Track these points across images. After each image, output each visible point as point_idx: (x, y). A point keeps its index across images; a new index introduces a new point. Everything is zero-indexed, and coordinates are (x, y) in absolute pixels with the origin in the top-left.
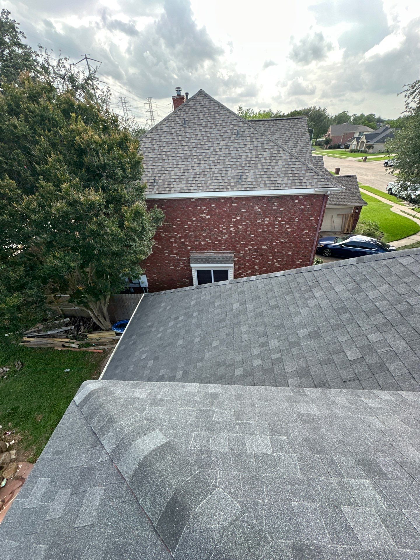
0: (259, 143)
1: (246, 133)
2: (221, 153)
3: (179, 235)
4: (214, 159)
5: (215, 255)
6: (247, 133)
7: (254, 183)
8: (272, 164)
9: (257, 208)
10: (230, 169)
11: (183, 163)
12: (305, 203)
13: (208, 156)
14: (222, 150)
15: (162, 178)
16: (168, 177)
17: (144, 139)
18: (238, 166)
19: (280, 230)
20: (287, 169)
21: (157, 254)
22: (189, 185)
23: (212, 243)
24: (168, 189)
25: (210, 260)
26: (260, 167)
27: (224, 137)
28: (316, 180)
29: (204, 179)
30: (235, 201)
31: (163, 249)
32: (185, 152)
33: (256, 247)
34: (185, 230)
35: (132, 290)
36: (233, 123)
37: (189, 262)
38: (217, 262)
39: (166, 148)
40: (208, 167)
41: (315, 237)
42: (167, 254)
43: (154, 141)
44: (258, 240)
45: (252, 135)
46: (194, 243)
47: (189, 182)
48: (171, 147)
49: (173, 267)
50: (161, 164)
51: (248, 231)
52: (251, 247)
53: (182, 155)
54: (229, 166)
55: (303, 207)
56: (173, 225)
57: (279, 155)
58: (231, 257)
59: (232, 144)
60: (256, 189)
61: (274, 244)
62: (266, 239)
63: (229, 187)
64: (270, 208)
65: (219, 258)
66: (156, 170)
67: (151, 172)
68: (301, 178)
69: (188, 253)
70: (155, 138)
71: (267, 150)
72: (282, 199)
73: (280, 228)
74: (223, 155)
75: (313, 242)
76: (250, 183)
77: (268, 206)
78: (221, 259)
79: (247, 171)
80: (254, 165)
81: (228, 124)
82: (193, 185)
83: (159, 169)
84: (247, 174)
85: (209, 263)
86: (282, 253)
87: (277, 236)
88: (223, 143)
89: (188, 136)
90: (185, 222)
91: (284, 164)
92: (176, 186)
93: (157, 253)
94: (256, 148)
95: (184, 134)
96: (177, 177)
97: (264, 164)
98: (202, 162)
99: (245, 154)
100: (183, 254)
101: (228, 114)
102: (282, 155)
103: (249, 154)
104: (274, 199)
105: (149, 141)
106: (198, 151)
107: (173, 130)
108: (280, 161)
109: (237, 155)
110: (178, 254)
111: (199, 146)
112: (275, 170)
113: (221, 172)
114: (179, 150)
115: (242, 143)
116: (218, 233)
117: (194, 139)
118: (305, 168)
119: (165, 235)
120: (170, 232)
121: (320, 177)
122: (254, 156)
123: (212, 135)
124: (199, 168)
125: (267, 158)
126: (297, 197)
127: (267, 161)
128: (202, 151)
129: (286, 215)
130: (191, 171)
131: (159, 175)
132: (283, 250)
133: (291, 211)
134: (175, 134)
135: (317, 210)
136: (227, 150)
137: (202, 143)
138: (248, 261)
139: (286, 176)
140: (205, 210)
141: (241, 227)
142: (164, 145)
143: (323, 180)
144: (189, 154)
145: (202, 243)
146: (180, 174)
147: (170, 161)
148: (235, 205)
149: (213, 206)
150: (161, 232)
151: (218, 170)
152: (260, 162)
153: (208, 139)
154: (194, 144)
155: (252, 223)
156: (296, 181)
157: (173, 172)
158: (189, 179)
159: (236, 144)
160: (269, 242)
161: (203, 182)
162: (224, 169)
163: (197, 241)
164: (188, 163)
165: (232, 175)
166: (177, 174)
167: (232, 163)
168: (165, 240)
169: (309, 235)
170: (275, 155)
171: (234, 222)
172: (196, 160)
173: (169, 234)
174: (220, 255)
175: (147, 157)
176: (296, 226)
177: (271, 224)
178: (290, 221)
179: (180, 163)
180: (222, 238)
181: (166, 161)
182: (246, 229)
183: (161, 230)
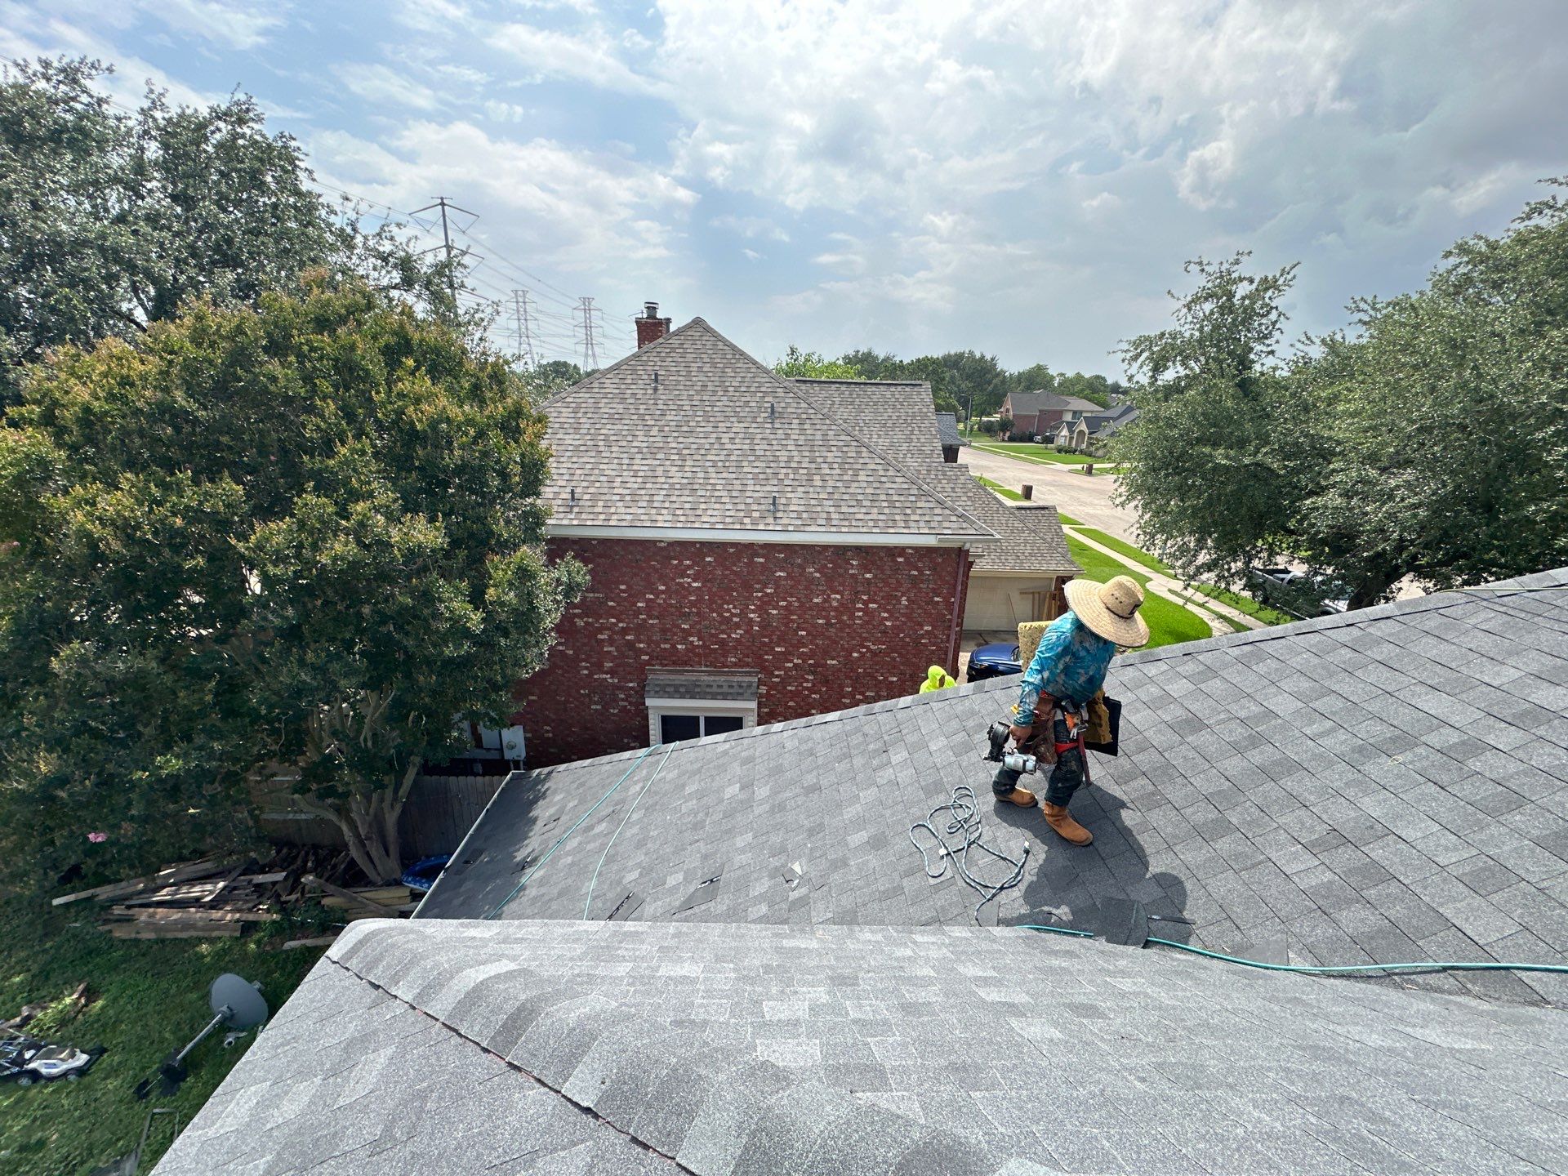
0: (819, 432)
1: (790, 410)
2: (734, 447)
3: (621, 625)
4: (717, 458)
5: (712, 678)
6: (793, 410)
7: (805, 515)
8: (845, 478)
9: (812, 570)
10: (752, 482)
11: (644, 462)
12: (920, 564)
13: (703, 452)
14: (737, 441)
15: (591, 490)
16: (606, 491)
17: (559, 404)
18: (770, 476)
19: (867, 623)
20: (878, 492)
21: (560, 672)
22: (653, 511)
23: (704, 646)
24: (602, 517)
25: (697, 690)
26: (819, 483)
27: (742, 414)
28: (940, 518)
29: (690, 499)
30: (760, 551)
31: (576, 659)
32: (651, 439)
33: (811, 662)
34: (639, 611)
35: (479, 768)
36: (763, 389)
37: (641, 693)
38: (714, 697)
39: (609, 426)
40: (701, 475)
41: (948, 641)
42: (586, 672)
43: (582, 410)
44: (817, 645)
45: (804, 416)
46: (658, 644)
47: (655, 505)
48: (620, 427)
49: (599, 707)
50: (592, 460)
51: (793, 621)
52: (800, 661)
53: (645, 444)
54: (750, 476)
55: (916, 573)
56: (609, 599)
57: (861, 461)
58: (750, 685)
59: (759, 431)
60: (807, 529)
61: (855, 655)
62: (836, 643)
63: (747, 520)
64: (841, 571)
65: (720, 687)
66: (579, 472)
67: (566, 477)
68: (908, 511)
69: (641, 672)
70: (584, 405)
71: (834, 449)
72: (867, 553)
73: (866, 618)
74: (736, 452)
75: (946, 654)
76: (794, 515)
77: (837, 565)
78: (725, 689)
79: (790, 489)
80: (805, 477)
81: (753, 389)
82: (664, 512)
83: (587, 472)
84: (789, 495)
85: (693, 697)
86: (876, 679)
87: (861, 637)
88: (738, 427)
89: (661, 407)
90: (640, 595)
91: (871, 479)
92: (623, 510)
93: (561, 668)
94: (811, 443)
95: (652, 402)
96: (628, 492)
97: (827, 478)
98: (690, 463)
99: (787, 453)
100: (629, 673)
101: (753, 370)
102: (867, 461)
103: (795, 453)
104: (849, 553)
105: (570, 410)
106: (680, 440)
107: (629, 391)
108: (861, 473)
109: (768, 453)
110: (616, 673)
111: (685, 429)
112: (851, 490)
113: (730, 488)
114: (637, 433)
115: (781, 431)
116: (721, 623)
117: (673, 413)
118: (916, 492)
119: (586, 622)
120: (599, 616)
121: (948, 512)
122: (807, 459)
123: (716, 409)
124: (680, 474)
125: (836, 466)
126: (901, 550)
127: (834, 472)
128: (691, 440)
129: (881, 591)
130: (663, 480)
131: (585, 484)
132: (877, 671)
133: (890, 581)
134: (631, 401)
135: (948, 582)
136: (748, 441)
137: (692, 424)
138: (794, 695)
139: (877, 504)
140: (689, 567)
141: (774, 612)
142: (603, 421)
143: (954, 518)
144: (661, 445)
145: (679, 647)
146: (636, 486)
147: (614, 455)
148: (762, 560)
149: (708, 559)
150: (576, 615)
151: (723, 482)
152: (818, 471)
153: (707, 417)
154: (674, 423)
155: (802, 605)
156: (897, 517)
157: (619, 479)
158: (656, 498)
159: (768, 431)
160: (843, 649)
161: (687, 506)
162: (738, 482)
163: (666, 641)
164: (658, 462)
165: (756, 495)
166: (628, 485)
167: (757, 470)
168: (586, 636)
169: (936, 637)
170: (851, 460)
171: (760, 599)
172: (677, 457)
173: (597, 621)
174: (723, 678)
175: (561, 442)
176: (903, 615)
177: (846, 608)
178: (888, 604)
179: (637, 461)
180: (729, 636)
181: (604, 455)
182: (787, 617)
183: (576, 611)
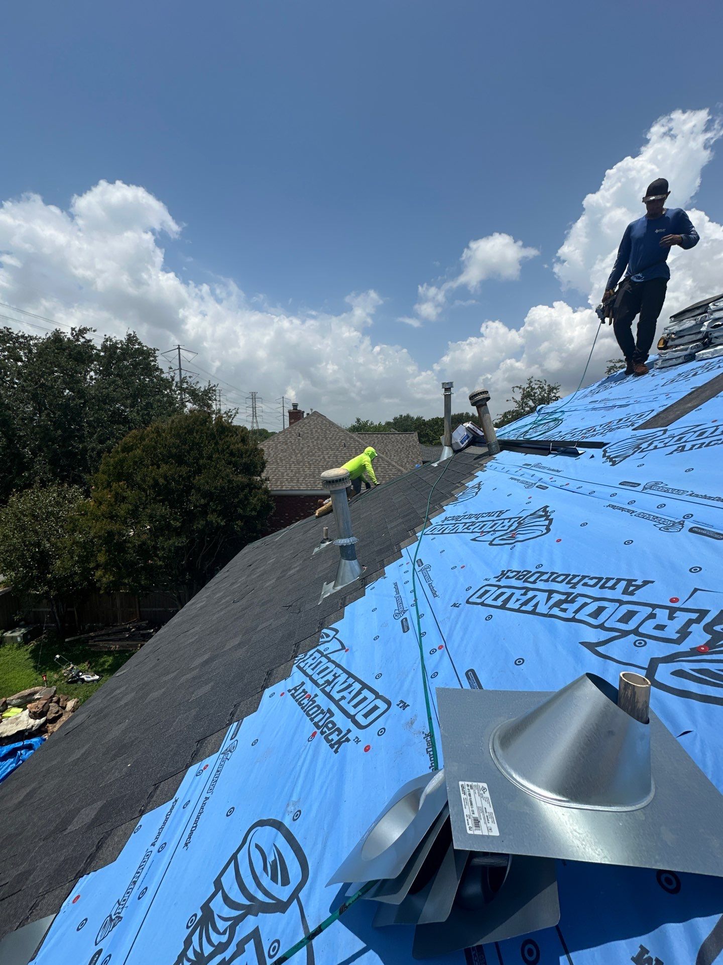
1: (351, 446)
2: (330, 460)
4: (323, 464)
6: (353, 446)
11: (295, 467)
13: (318, 462)
14: (331, 458)
15: (275, 477)
16: (281, 477)
22: (299, 484)
24: (280, 487)
27: (333, 448)
29: (312, 479)
32: (298, 458)
36: (341, 438)
39: (281, 454)
40: (317, 470)
43: (271, 448)
45: (357, 448)
47: (300, 482)
48: (286, 454)
50: (275, 467)
53: (295, 460)
57: (379, 463)
59: (339, 454)
66: (270, 471)
70: (271, 446)
74: (331, 462)
81: (337, 438)
82: (303, 484)
83: (273, 471)
88: (331, 452)
89: (301, 446)
92: (287, 484)
95: (298, 444)
96: (289, 477)
98: (312, 466)
101: (338, 431)
102: (381, 463)
105: (266, 448)
106: (309, 458)
107: (289, 440)
111: (311, 454)
114: (292, 456)
115: (348, 454)
117: (306, 448)
123: (323, 446)
124: (309, 471)
128: (313, 458)
130: (302, 473)
131: (273, 475)
134: (290, 444)
136: (335, 458)
137: (314, 452)
144: (301, 460)
146: (292, 475)
147: (284, 464)
153: (319, 449)
154: (306, 452)
157: (286, 473)
158: (300, 479)
159: (343, 454)
161: (312, 482)
164: (300, 466)
166: (289, 475)
172: (307, 464)
179: (292, 466)
